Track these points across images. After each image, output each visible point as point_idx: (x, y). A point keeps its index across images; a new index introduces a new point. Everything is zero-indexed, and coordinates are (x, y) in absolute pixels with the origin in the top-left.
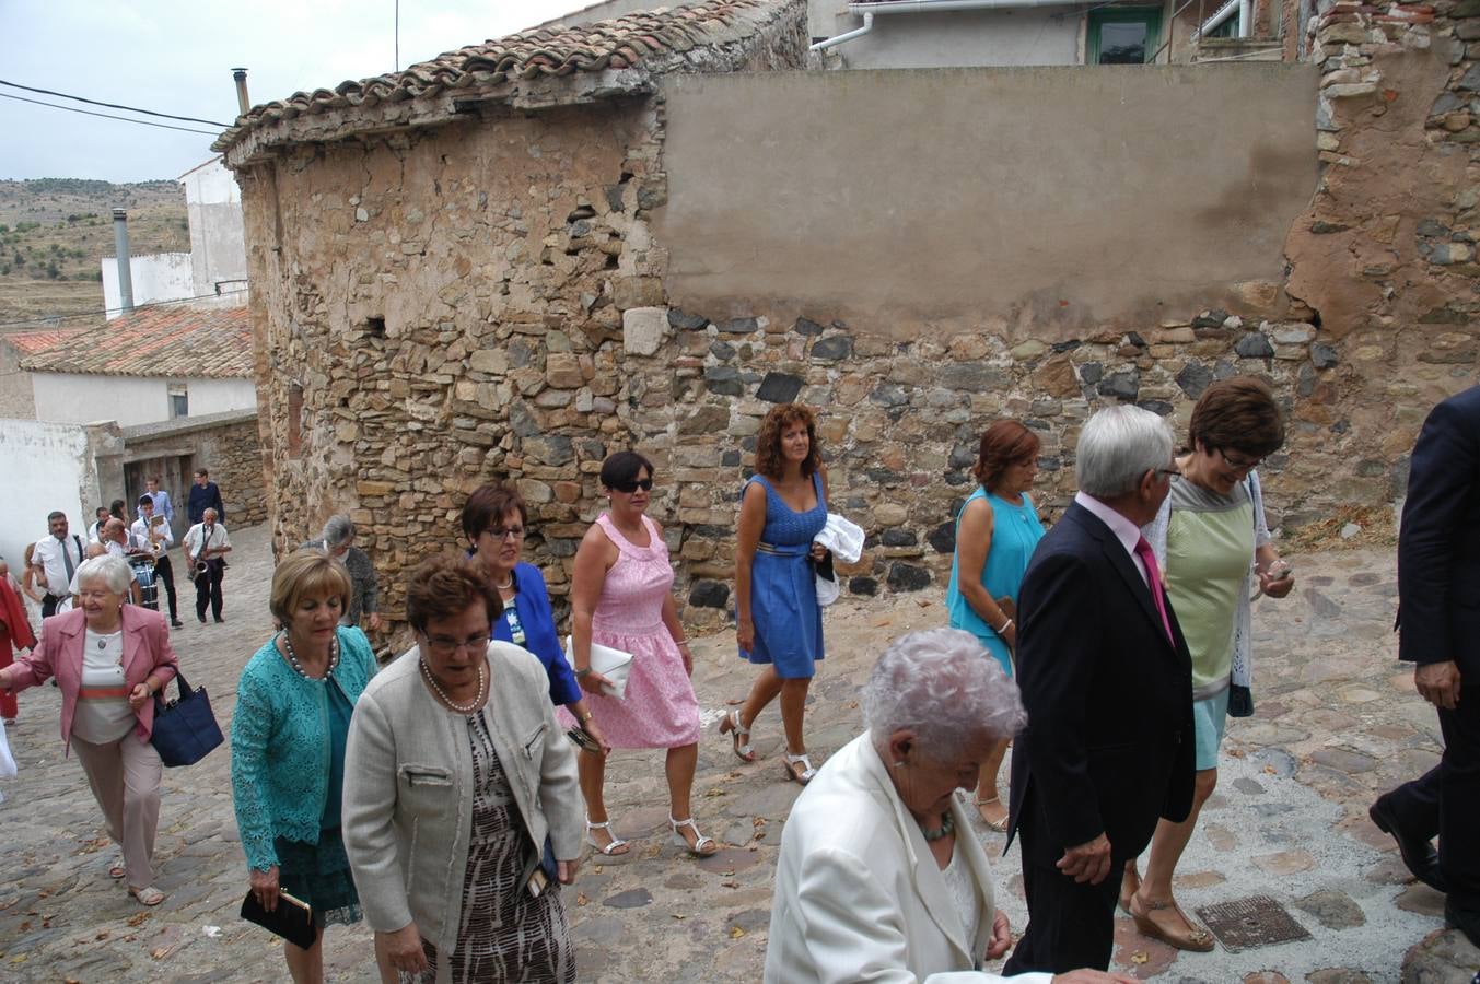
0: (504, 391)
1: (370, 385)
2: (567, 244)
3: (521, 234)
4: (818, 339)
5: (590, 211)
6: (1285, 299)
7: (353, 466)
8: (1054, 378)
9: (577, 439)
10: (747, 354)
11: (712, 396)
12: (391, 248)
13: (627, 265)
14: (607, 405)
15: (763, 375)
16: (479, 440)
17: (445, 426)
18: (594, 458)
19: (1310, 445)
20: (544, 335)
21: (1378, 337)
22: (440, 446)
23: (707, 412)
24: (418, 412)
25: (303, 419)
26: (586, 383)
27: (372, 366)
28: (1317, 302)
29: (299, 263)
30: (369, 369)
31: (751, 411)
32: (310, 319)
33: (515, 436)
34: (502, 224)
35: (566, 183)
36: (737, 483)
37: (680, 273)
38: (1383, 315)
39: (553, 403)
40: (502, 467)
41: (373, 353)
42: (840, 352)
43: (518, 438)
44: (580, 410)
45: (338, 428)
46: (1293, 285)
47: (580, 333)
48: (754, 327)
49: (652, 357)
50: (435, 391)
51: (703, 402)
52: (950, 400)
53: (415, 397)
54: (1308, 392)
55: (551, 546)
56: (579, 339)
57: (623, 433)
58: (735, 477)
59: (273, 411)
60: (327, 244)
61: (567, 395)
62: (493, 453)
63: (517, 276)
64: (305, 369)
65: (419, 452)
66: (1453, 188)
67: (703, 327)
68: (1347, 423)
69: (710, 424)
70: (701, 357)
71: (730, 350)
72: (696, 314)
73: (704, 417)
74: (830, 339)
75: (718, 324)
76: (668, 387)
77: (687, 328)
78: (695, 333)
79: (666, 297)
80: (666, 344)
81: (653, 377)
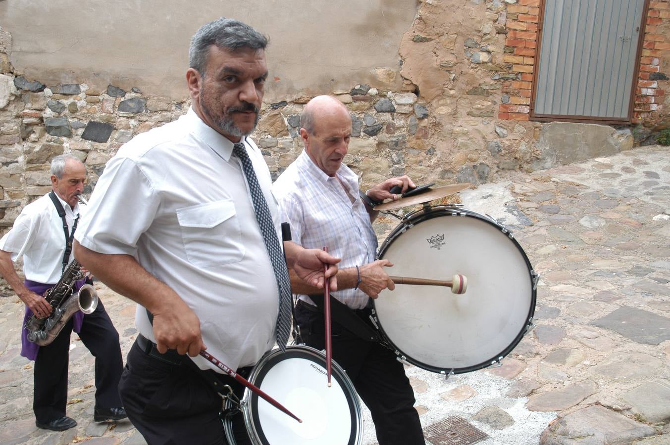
4: (122, 99)
6: (401, 79)
8: (272, 125)
10: (74, 109)
11: (50, 137)
15: (86, 123)
19: (416, 162)
21: (449, 101)
23: (47, 148)
28: (418, 81)
31: (79, 147)
37: (21, 51)
38: (450, 89)
42: (137, 108)
46: (405, 72)
48: (77, 91)
49: (3, 110)
51: (44, 141)
54: (413, 132)
66: (480, 22)
67: (41, 90)
68: (434, 149)
69: (50, 156)
70: (41, 110)
71: (61, 106)
72: (35, 81)
73: (45, 151)
74: (131, 99)
75: (52, 88)
76: (17, 130)
77: (29, 90)
78: (36, 94)
79: (11, 68)
80: (14, 101)
81: (5, 124)
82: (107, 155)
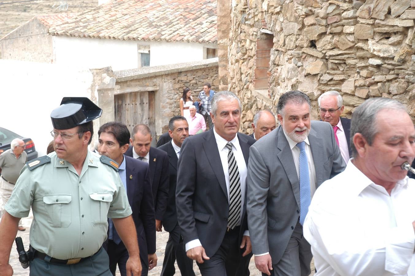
1: (338, 30)
17: (403, 62)
22: (395, 79)
24: (379, 51)
25: (272, 58)
27: (339, 14)
30: (337, 17)
45: (305, 64)
50: (395, 33)
53: (377, 38)
65: (378, 82)
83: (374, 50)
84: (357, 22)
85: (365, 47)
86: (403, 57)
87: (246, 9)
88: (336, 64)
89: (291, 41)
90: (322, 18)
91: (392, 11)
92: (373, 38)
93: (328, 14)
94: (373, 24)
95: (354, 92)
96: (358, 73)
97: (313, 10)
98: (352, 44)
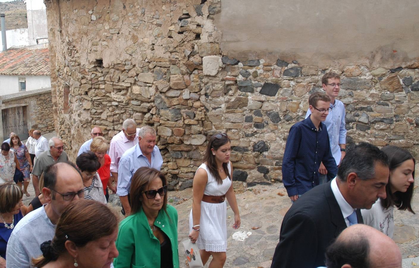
0: (152, 90)
1: (97, 86)
2: (179, 29)
3: (159, 25)
4: (286, 68)
5: (188, 16)
7: (90, 119)
8: (391, 84)
9: (183, 110)
10: (255, 75)
11: (241, 93)
12: (105, 31)
13: (204, 38)
14: (196, 96)
15: (262, 84)
16: (141, 110)
17: (128, 104)
18: (190, 118)
20: (169, 67)
22: (125, 112)
23: (239, 100)
24: (116, 98)
25: (69, 99)
26: (187, 87)
27: (97, 79)
29: (69, 37)
30: (96, 80)
31: (257, 99)
32: (72, 59)
33: (157, 108)
34: (151, 21)
35: (178, 4)
36: (251, 129)
37: (227, 41)
39: (173, 95)
40: (151, 121)
41: (98, 73)
42: (296, 73)
43: (158, 109)
44: (184, 98)
45: (84, 103)
47: (184, 66)
48: (258, 64)
49: (215, 76)
50: (123, 89)
51: (237, 95)
52: (344, 94)
53: (115, 91)
55: (171, 154)
56: (184, 69)
57: (203, 108)
58: (251, 127)
59: (58, 93)
60: (80, 29)
61: (179, 92)
62: (147, 115)
63: (157, 43)
64: (70, 79)
65: (117, 114)
67: (237, 64)
69: (240, 105)
70: (236, 76)
71: (248, 73)
72: (234, 58)
73: (237, 102)
74: (292, 68)
75: (243, 63)
76: (222, 89)
77: (230, 64)
78: (233, 66)
79: (221, 51)
80: (221, 71)
81: (215, 85)
82: (275, 104)
83: (114, 98)
84: (106, 83)
85: (110, 96)
86: (127, 102)
87: (60, 69)
88: (98, 104)
89: (77, 91)
90: (89, 80)
91: (121, 78)
92: (113, 92)
93: (92, 78)
94: (113, 85)
95: (107, 119)
96: (108, 109)
97: (85, 76)
98: (104, 94)
